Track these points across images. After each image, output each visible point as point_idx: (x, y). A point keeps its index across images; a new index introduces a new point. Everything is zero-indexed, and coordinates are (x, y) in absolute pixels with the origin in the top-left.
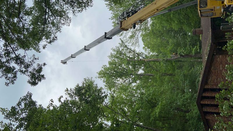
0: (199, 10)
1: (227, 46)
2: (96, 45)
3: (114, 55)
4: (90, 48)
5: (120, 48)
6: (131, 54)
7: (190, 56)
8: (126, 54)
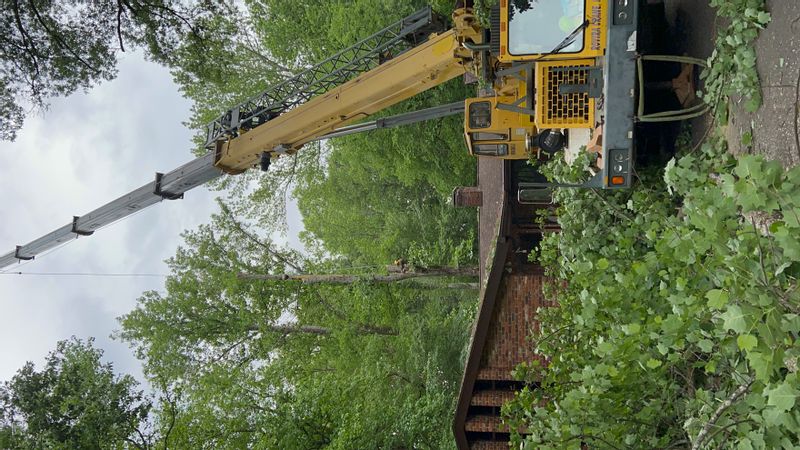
0: (469, 134)
1: (540, 250)
2: (119, 216)
3: (192, 256)
4: (97, 225)
5: (215, 232)
6: (257, 256)
7: (444, 271)
8: (236, 255)
